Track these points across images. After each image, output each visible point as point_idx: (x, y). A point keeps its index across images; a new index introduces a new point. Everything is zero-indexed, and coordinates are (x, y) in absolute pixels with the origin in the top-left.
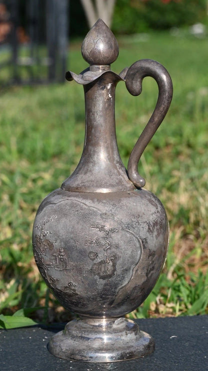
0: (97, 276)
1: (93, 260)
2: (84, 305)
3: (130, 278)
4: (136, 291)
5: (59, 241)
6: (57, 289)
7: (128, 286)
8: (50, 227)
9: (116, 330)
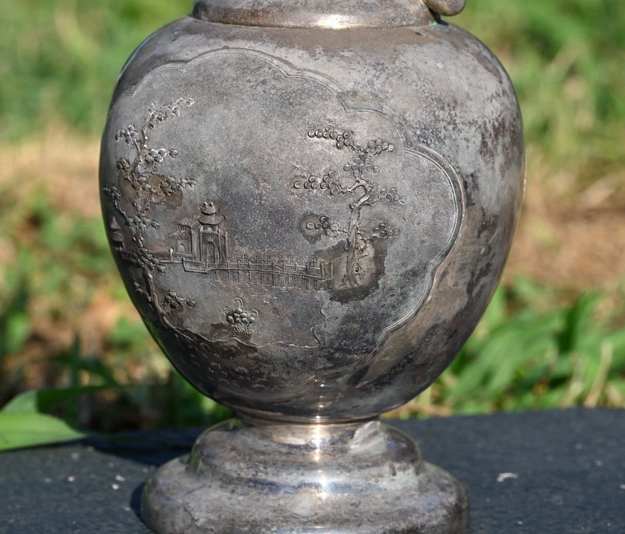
0: (322, 292)
1: (314, 239)
2: (270, 383)
3: (421, 298)
4: (434, 339)
5: (200, 179)
6: (186, 331)
7: (414, 325)
8: (171, 136)
9: (360, 460)
